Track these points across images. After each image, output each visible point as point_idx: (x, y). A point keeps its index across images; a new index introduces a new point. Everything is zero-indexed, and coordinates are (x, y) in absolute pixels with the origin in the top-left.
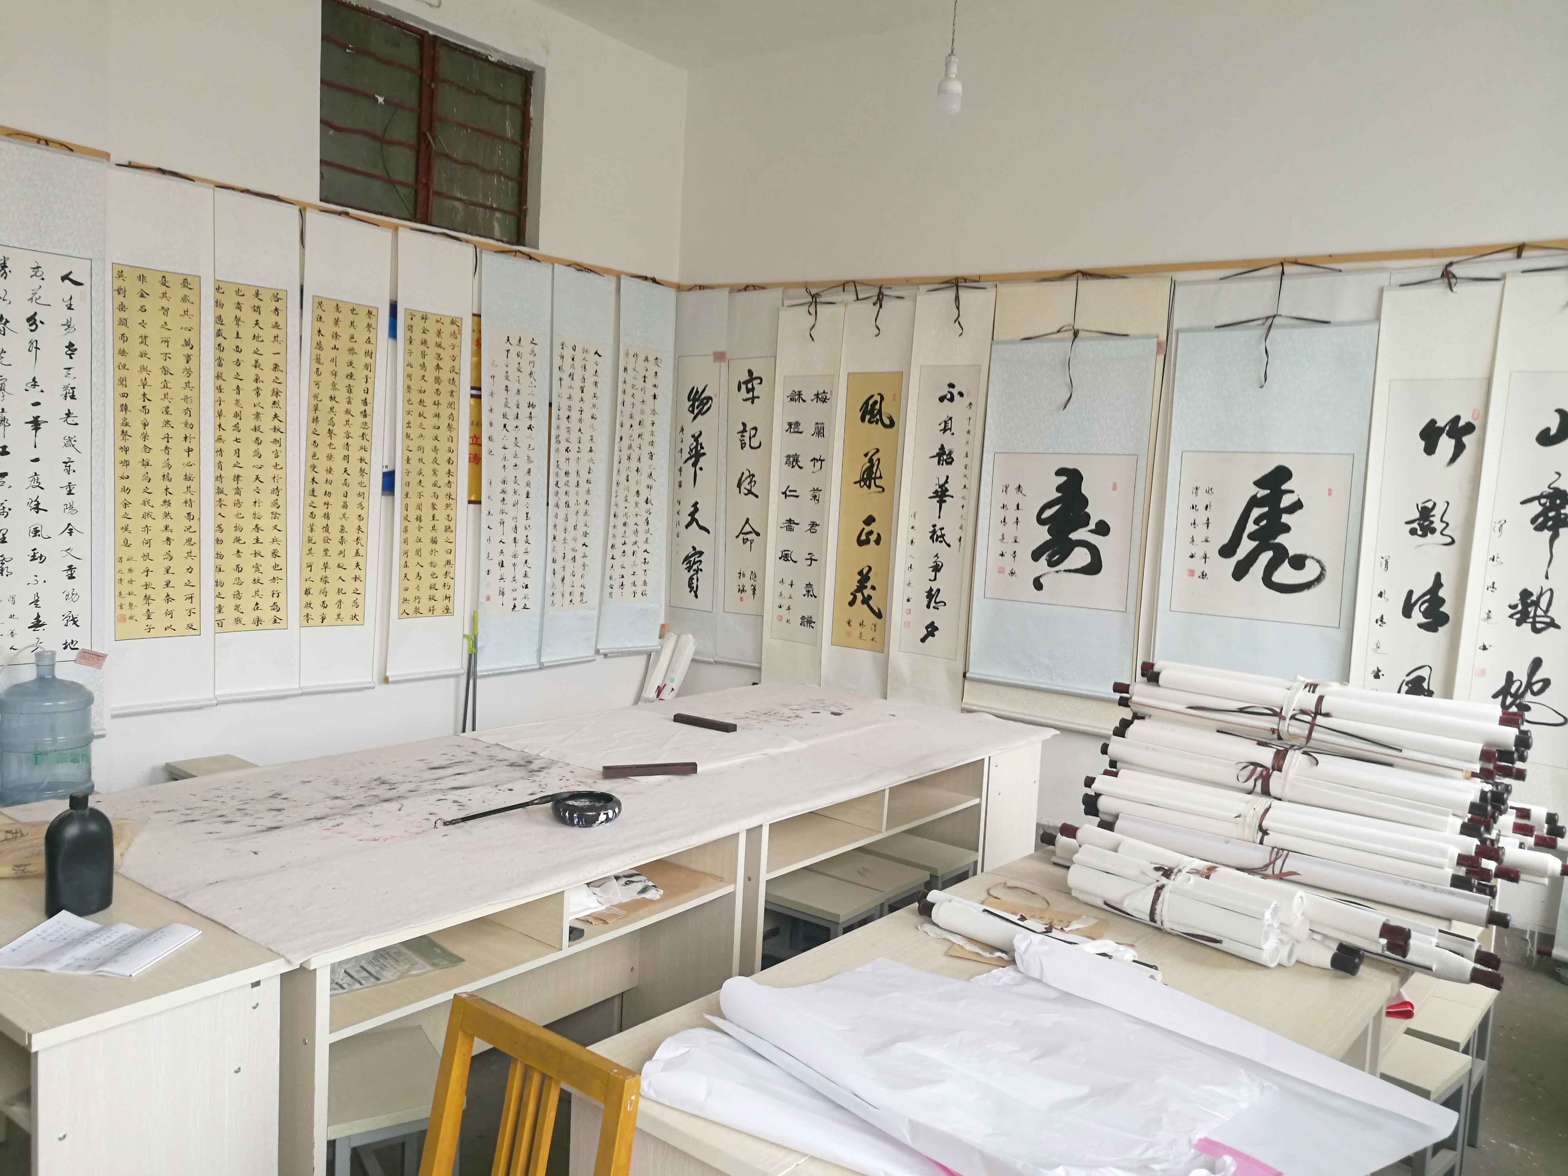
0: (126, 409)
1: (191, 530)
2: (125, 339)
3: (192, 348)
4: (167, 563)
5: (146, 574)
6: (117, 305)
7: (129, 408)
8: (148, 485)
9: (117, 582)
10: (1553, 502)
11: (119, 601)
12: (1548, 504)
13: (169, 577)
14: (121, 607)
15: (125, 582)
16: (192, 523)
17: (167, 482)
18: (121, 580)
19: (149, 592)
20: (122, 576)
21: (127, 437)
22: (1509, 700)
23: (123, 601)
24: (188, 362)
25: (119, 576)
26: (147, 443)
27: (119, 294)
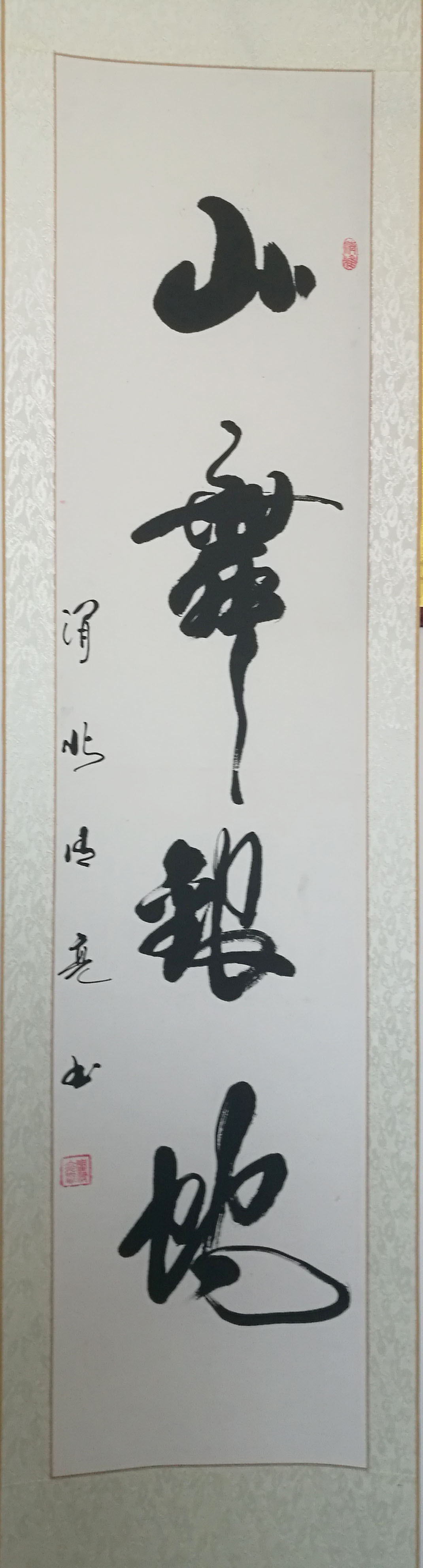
10: (226, 531)
12: (213, 538)
22: (173, 1251)
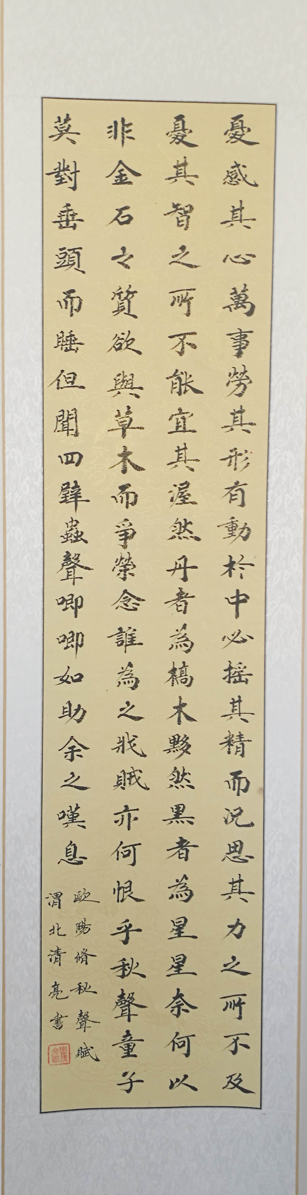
0: (77, 496)
1: (241, 820)
2: (76, 302)
3: (250, 313)
4: (179, 908)
5: (123, 936)
6: (53, 213)
7: (84, 495)
8: (133, 696)
9: (46, 959)
11: (52, 1007)
13: (181, 946)
14: (58, 1022)
15: (68, 959)
16: (244, 801)
17: (180, 687)
18: (58, 952)
19: (131, 984)
20: (61, 943)
21: (79, 571)
23: (61, 1007)
24: (239, 355)
25: (52, 942)
26: (131, 585)
27: (61, 182)
